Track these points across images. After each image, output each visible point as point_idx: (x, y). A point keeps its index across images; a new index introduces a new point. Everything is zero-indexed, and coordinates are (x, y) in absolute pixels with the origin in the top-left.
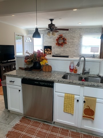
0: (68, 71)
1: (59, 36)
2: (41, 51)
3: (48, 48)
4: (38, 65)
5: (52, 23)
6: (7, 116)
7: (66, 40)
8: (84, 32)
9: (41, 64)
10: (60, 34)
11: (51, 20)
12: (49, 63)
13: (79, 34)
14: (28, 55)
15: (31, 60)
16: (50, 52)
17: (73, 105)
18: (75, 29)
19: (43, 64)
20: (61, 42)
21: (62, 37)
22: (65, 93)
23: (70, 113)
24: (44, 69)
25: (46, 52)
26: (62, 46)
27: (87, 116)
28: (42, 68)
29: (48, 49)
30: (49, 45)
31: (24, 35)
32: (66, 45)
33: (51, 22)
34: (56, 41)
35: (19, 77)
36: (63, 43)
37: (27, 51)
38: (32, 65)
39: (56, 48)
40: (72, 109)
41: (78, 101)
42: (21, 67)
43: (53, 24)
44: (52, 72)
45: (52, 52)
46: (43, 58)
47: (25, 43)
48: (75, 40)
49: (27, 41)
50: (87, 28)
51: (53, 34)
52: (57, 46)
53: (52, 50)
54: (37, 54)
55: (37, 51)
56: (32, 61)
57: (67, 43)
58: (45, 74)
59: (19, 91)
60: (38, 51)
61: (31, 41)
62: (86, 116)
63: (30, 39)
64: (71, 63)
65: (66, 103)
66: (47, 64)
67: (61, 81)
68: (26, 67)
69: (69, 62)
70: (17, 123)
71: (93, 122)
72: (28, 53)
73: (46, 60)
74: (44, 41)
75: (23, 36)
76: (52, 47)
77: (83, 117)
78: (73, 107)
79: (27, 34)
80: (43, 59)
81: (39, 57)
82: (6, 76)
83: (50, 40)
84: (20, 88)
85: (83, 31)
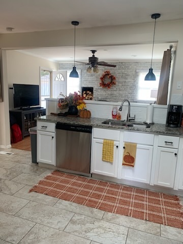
0: (111, 118)
1: (105, 73)
2: (79, 94)
3: (87, 90)
4: (74, 110)
5: (93, 56)
6: (35, 169)
7: (114, 78)
8: (142, 68)
9: (78, 109)
10: (106, 70)
11: (93, 52)
12: (88, 107)
13: (134, 70)
14: (62, 97)
15: (66, 103)
16: (91, 97)
17: (113, 152)
18: (129, 63)
19: (80, 108)
20: (107, 81)
21: (108, 74)
22: (104, 139)
23: (109, 162)
24: (81, 114)
25: (85, 95)
26: (109, 87)
27: (127, 163)
28: (79, 114)
29: (88, 92)
30: (90, 86)
31: (53, 70)
32: (115, 86)
33: (93, 54)
34: (100, 80)
35: (53, 122)
36: (111, 83)
37: (61, 93)
38: (67, 110)
39: (99, 91)
40: (111, 157)
41: (117, 147)
42: (53, 112)
43: (95, 56)
44: (91, 119)
45: (94, 96)
46: (81, 101)
47: (54, 82)
48: (129, 80)
49: (57, 79)
50: (146, 62)
51: (94, 71)
52: (101, 87)
53: (94, 93)
54: (74, 96)
55: (73, 93)
56: (67, 105)
57: (117, 84)
58: (82, 119)
59: (53, 137)
60: (75, 93)
61: (63, 79)
62: (125, 163)
63: (61, 76)
64: (114, 108)
65: (105, 150)
66: (85, 108)
67: (99, 126)
68: (59, 112)
69: (112, 107)
70: (49, 175)
71: (133, 170)
72: (63, 95)
73: (85, 104)
74: (83, 79)
75: (51, 72)
76: (94, 89)
77: (123, 164)
78: (113, 154)
79: (57, 69)
80: (80, 103)
81: (75, 101)
82: (37, 120)
83: (92, 78)
84: (54, 135)
85: (140, 67)
